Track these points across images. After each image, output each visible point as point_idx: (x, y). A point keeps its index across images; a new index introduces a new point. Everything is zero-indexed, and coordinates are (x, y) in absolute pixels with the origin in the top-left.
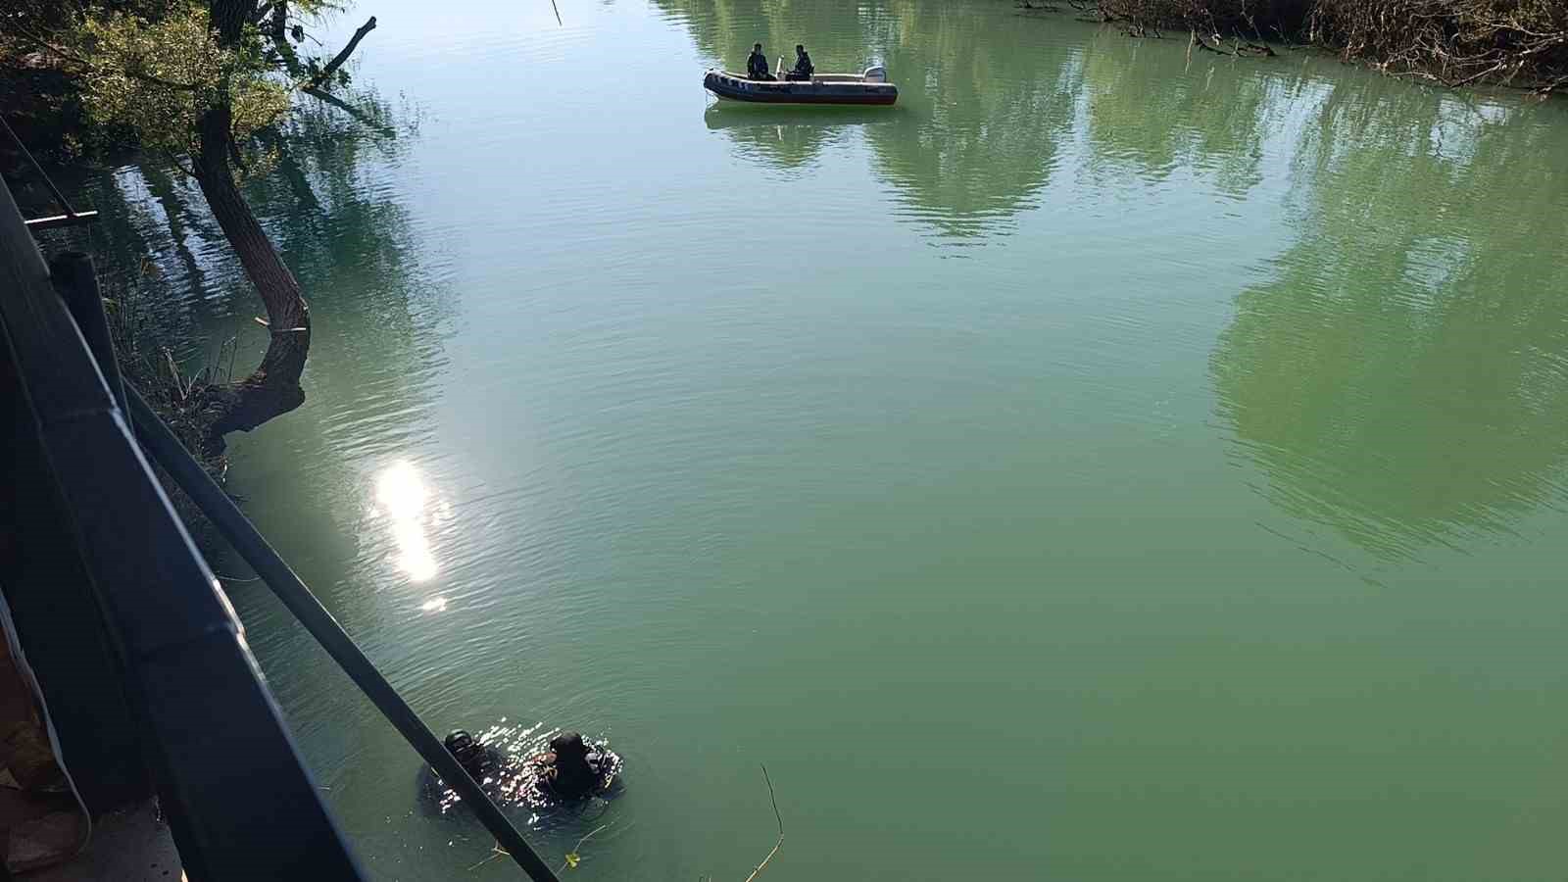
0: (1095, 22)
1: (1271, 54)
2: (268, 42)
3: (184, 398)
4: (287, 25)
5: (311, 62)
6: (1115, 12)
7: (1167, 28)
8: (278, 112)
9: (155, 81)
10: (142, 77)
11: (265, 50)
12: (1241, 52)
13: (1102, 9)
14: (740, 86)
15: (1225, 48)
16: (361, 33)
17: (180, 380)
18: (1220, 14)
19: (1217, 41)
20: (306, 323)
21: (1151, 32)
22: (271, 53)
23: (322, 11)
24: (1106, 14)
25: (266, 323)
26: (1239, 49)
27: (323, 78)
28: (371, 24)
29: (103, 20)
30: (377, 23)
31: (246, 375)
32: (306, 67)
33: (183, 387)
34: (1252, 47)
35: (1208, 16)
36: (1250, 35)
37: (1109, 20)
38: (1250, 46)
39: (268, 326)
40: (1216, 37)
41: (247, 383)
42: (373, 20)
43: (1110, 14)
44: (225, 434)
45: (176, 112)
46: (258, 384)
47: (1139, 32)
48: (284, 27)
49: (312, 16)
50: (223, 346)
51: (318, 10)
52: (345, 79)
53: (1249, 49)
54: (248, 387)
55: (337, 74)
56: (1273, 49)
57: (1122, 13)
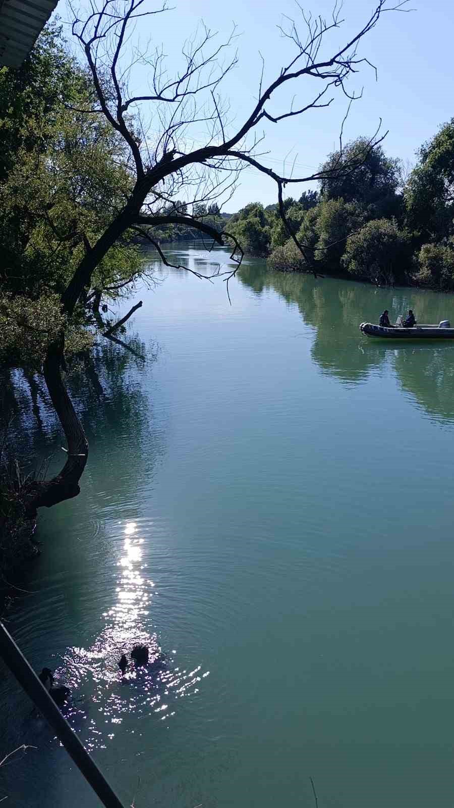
2: (89, 312)
3: (20, 486)
4: (100, 304)
5: (108, 322)
8: (87, 344)
9: (31, 328)
10: (26, 326)
11: (87, 316)
14: (385, 330)
16: (134, 309)
17: (20, 478)
20: (86, 452)
22: (90, 317)
23: (118, 298)
25: (66, 451)
27: (113, 330)
28: (140, 304)
29: (11, 299)
30: (142, 304)
31: (52, 477)
32: (105, 324)
33: (21, 481)
39: (67, 452)
41: (52, 481)
42: (141, 302)
44: (37, 508)
45: (39, 343)
46: (58, 482)
48: (99, 305)
49: (112, 300)
50: (44, 461)
51: (116, 298)
52: (123, 330)
54: (52, 484)
55: (120, 328)
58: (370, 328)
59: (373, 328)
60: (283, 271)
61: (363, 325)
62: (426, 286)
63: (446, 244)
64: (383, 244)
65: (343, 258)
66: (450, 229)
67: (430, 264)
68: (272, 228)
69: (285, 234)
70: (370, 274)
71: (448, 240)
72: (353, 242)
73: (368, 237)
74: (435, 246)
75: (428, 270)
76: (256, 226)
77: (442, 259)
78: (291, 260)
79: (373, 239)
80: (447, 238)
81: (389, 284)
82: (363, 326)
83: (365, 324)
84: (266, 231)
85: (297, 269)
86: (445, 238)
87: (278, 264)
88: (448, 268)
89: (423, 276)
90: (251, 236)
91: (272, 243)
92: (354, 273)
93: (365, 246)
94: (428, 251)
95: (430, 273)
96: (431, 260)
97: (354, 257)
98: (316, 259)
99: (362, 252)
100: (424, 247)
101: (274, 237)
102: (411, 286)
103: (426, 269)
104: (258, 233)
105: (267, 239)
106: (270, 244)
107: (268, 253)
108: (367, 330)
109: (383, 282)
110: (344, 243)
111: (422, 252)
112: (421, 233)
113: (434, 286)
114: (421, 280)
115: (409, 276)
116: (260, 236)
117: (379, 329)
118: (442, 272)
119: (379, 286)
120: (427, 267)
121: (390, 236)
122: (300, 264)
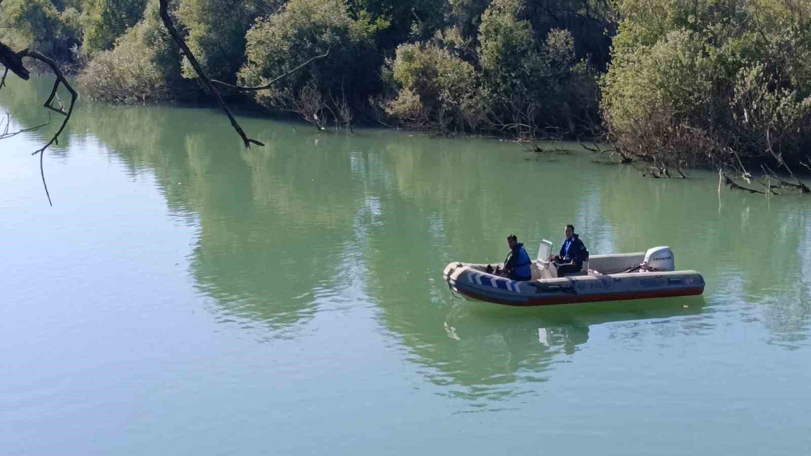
0: (612, 164)
1: (806, 190)
6: (632, 153)
7: (690, 167)
12: (775, 190)
13: (618, 150)
15: (757, 186)
18: (744, 151)
19: (748, 180)
21: (672, 171)
24: (623, 155)
26: (772, 187)
34: (786, 184)
35: (733, 155)
36: (781, 171)
37: (627, 161)
38: (783, 183)
40: (746, 176)
43: (627, 155)
47: (661, 173)
53: (783, 187)
56: (807, 185)
57: (639, 153)
58: (471, 281)
59: (479, 282)
60: (115, 103)
61: (452, 271)
62: (413, 126)
63: (441, 44)
64: (324, 46)
65: (243, 75)
66: (446, 15)
67: (416, 84)
68: (80, 10)
69: (110, 24)
70: (302, 107)
71: (444, 37)
72: (260, 43)
73: (292, 32)
74: (422, 48)
75: (414, 94)
76: (45, 9)
77: (435, 73)
78: (131, 81)
79: (301, 34)
80: (442, 32)
81: (343, 124)
82: (454, 277)
83: (459, 271)
84: (68, 20)
85: (147, 97)
86: (439, 32)
87: (103, 88)
88: (450, 89)
89: (405, 106)
90: (35, 28)
91: (85, 45)
92: (269, 104)
93: (285, 49)
94: (409, 58)
95: (418, 100)
96: (418, 75)
97: (266, 74)
98: (185, 76)
99: (281, 62)
100: (400, 49)
101: (89, 32)
102: (385, 127)
103: (409, 92)
104: (49, 24)
105: (73, 38)
106: (80, 44)
107: (78, 65)
108: (465, 285)
109: (330, 118)
110: (241, 43)
111: (399, 61)
112: (391, 22)
113: (427, 125)
114: (403, 114)
115: (378, 107)
116: (57, 29)
117: (495, 285)
118: (440, 98)
119: (323, 128)
120: (411, 89)
121: (336, 30)
122: (152, 87)
